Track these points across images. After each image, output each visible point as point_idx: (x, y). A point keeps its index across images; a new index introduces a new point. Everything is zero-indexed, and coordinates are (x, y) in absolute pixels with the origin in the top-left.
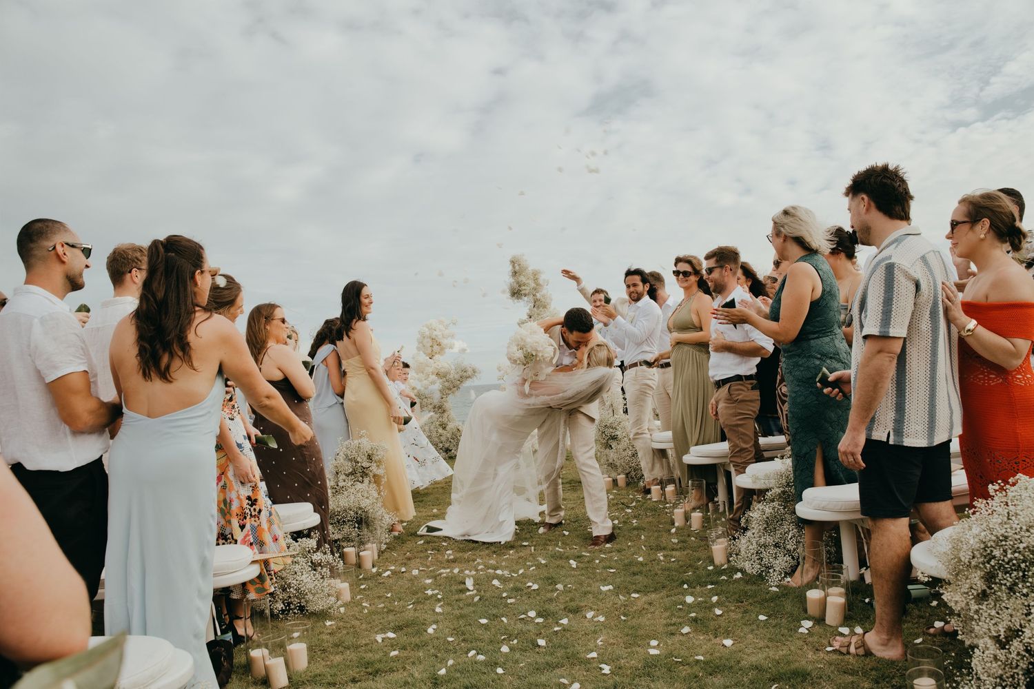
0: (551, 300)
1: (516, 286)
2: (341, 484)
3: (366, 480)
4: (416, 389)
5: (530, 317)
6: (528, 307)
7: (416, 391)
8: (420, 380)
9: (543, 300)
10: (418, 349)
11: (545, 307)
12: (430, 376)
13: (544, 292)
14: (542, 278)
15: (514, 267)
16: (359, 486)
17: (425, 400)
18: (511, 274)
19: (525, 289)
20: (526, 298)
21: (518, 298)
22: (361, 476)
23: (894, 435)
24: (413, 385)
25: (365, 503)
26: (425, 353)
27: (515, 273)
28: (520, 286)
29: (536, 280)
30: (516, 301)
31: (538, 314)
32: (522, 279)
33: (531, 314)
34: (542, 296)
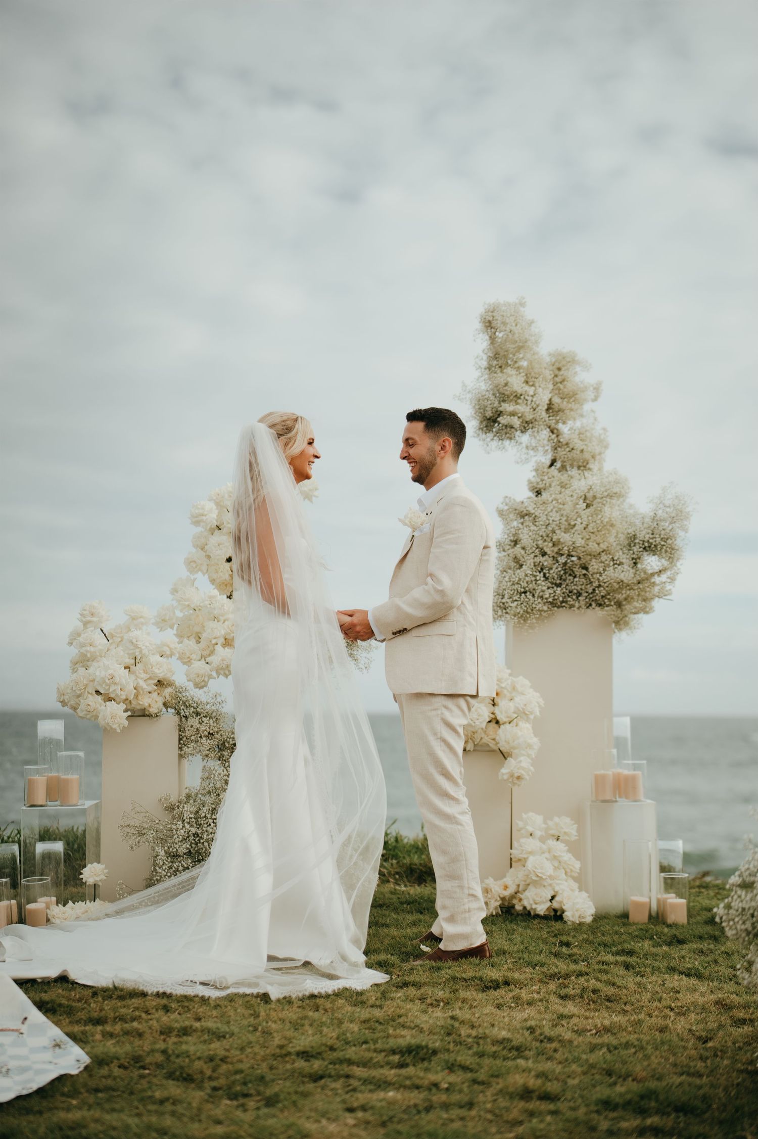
0: (606, 447)
4: (170, 684)
5: (538, 493)
6: (531, 465)
7: (168, 691)
8: (186, 661)
9: (579, 445)
10: (192, 565)
11: (583, 466)
12: (219, 648)
13: (585, 421)
14: (581, 377)
15: (492, 339)
17: (194, 721)
18: (484, 364)
20: (525, 438)
21: (507, 432)
24: (160, 674)
26: (213, 581)
27: (496, 356)
29: (560, 383)
30: (495, 444)
31: (563, 486)
33: (541, 486)
34: (582, 434)
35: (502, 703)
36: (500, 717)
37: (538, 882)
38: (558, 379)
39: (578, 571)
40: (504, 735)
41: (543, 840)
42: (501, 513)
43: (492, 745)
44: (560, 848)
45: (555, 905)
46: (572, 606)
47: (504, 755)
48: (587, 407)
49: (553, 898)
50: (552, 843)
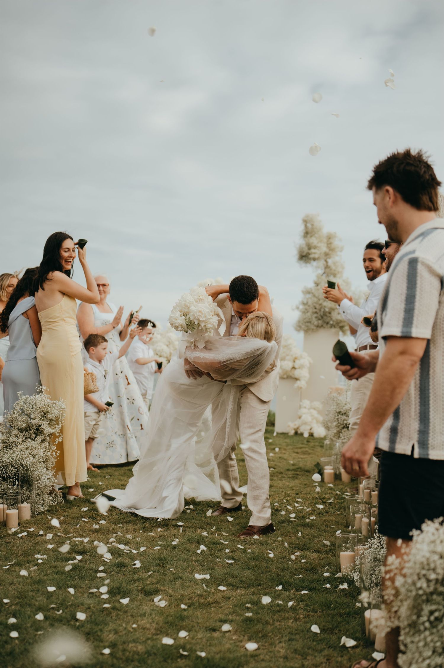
1: (306, 250)
2: (11, 439)
3: (40, 438)
5: (317, 285)
6: (315, 274)
9: (334, 268)
13: (337, 258)
14: (336, 243)
15: (306, 226)
16: (29, 443)
18: (302, 235)
19: (315, 253)
20: (315, 263)
21: (306, 262)
22: (35, 433)
23: (419, 447)
25: (28, 461)
28: (309, 249)
29: (329, 244)
32: (314, 241)
33: (318, 282)
34: (334, 263)
35: (297, 362)
36: (296, 366)
37: (305, 423)
38: (329, 242)
39: (328, 315)
40: (297, 373)
41: (309, 409)
42: (303, 292)
43: (293, 376)
44: (315, 413)
45: (312, 431)
46: (324, 328)
47: (297, 379)
48: (339, 253)
49: (311, 429)
50: (312, 411)
